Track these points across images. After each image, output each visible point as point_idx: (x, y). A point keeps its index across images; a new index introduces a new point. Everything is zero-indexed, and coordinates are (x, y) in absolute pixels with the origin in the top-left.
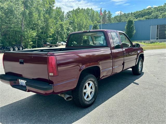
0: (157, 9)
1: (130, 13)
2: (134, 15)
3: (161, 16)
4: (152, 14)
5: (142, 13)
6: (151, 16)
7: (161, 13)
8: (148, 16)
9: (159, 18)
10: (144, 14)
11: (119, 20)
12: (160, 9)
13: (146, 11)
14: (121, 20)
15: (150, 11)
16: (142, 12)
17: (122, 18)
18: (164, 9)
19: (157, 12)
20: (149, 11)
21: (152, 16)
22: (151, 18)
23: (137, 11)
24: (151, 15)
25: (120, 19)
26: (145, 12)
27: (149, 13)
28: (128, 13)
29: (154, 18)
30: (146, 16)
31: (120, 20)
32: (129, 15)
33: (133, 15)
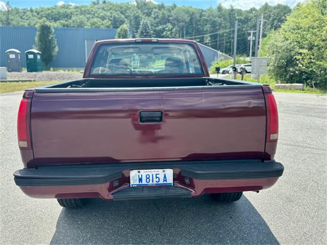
0: (81, 11)
1: (29, 9)
2: (38, 14)
3: (89, 24)
4: (73, 18)
5: (52, 12)
6: (71, 21)
7: (88, 19)
8: (66, 21)
9: (85, 27)
10: (58, 15)
11: (5, 21)
12: (85, 11)
13: (61, 11)
14: (10, 21)
15: (69, 11)
16: (54, 11)
17: (11, 17)
18: (92, 13)
19: (81, 17)
20: (67, 12)
21: (74, 22)
22: (72, 25)
23: (42, 7)
24: (70, 19)
25: (8, 19)
26: (60, 13)
27: (68, 16)
28: (24, 8)
29: (78, 27)
30: (62, 21)
31: (7, 21)
32: (26, 14)
33: (35, 14)
